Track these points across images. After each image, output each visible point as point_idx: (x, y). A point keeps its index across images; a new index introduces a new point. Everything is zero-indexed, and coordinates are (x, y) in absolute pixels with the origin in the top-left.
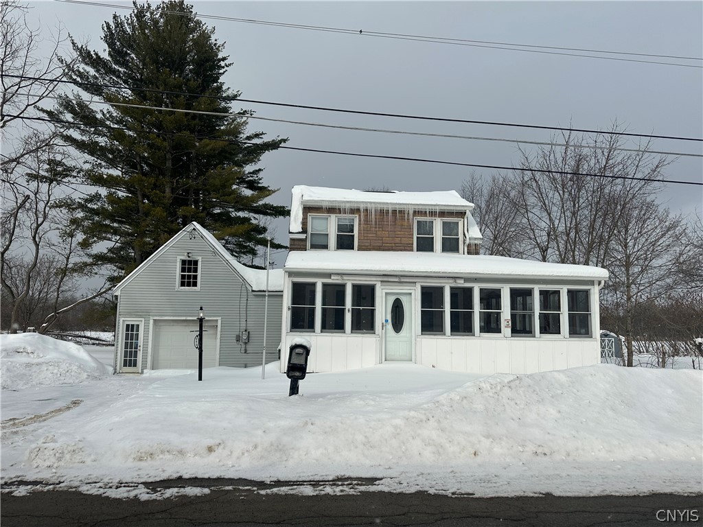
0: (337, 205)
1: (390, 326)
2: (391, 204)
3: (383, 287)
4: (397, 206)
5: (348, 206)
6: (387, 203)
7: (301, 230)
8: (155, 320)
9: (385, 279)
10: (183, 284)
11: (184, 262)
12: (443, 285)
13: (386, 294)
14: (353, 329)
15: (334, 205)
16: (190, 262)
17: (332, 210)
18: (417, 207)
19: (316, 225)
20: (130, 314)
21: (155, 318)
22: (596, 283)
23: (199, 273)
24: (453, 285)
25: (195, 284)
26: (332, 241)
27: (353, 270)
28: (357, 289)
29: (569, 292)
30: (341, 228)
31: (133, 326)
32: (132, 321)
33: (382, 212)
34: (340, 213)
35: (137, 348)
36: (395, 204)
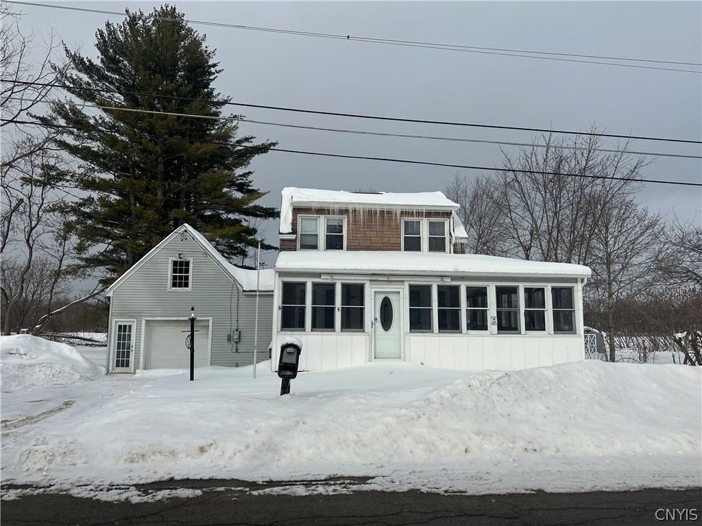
0: (326, 206)
1: (379, 324)
2: (379, 204)
3: (371, 286)
4: (385, 207)
5: (337, 207)
7: (291, 231)
8: (147, 321)
9: (374, 278)
10: (174, 285)
11: (175, 263)
12: (431, 283)
13: (375, 292)
14: (343, 327)
15: (323, 206)
16: (181, 263)
17: (321, 211)
18: (404, 208)
19: (305, 225)
20: (122, 315)
21: (147, 319)
22: (579, 280)
23: (190, 274)
24: (440, 283)
25: (186, 285)
26: (322, 242)
27: (342, 270)
28: (346, 287)
29: (554, 289)
30: (330, 228)
31: (125, 326)
32: (124, 321)
33: (370, 212)
34: (329, 214)
35: (129, 348)
36: (383, 205)
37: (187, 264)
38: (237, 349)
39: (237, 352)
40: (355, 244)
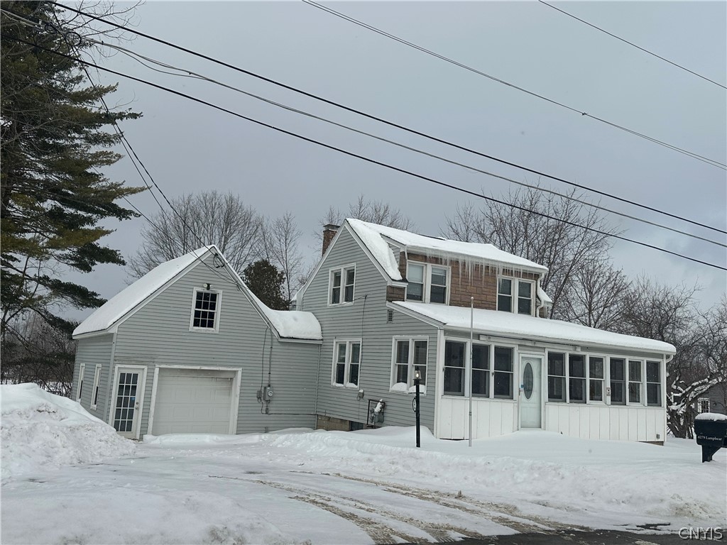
0: (439, 254)
2: (485, 259)
4: (490, 263)
5: (448, 257)
6: (482, 258)
7: (401, 278)
8: (160, 368)
10: (196, 324)
11: (199, 295)
12: (564, 352)
15: (436, 254)
16: (207, 295)
17: (436, 260)
18: (505, 265)
19: (412, 274)
20: (128, 360)
21: (161, 366)
22: (665, 356)
25: (211, 325)
26: (427, 294)
30: (435, 278)
31: (129, 375)
32: (130, 369)
33: (477, 266)
34: (442, 264)
35: (132, 405)
36: (489, 260)
37: (214, 297)
38: (267, 409)
39: (267, 413)
40: (458, 299)
